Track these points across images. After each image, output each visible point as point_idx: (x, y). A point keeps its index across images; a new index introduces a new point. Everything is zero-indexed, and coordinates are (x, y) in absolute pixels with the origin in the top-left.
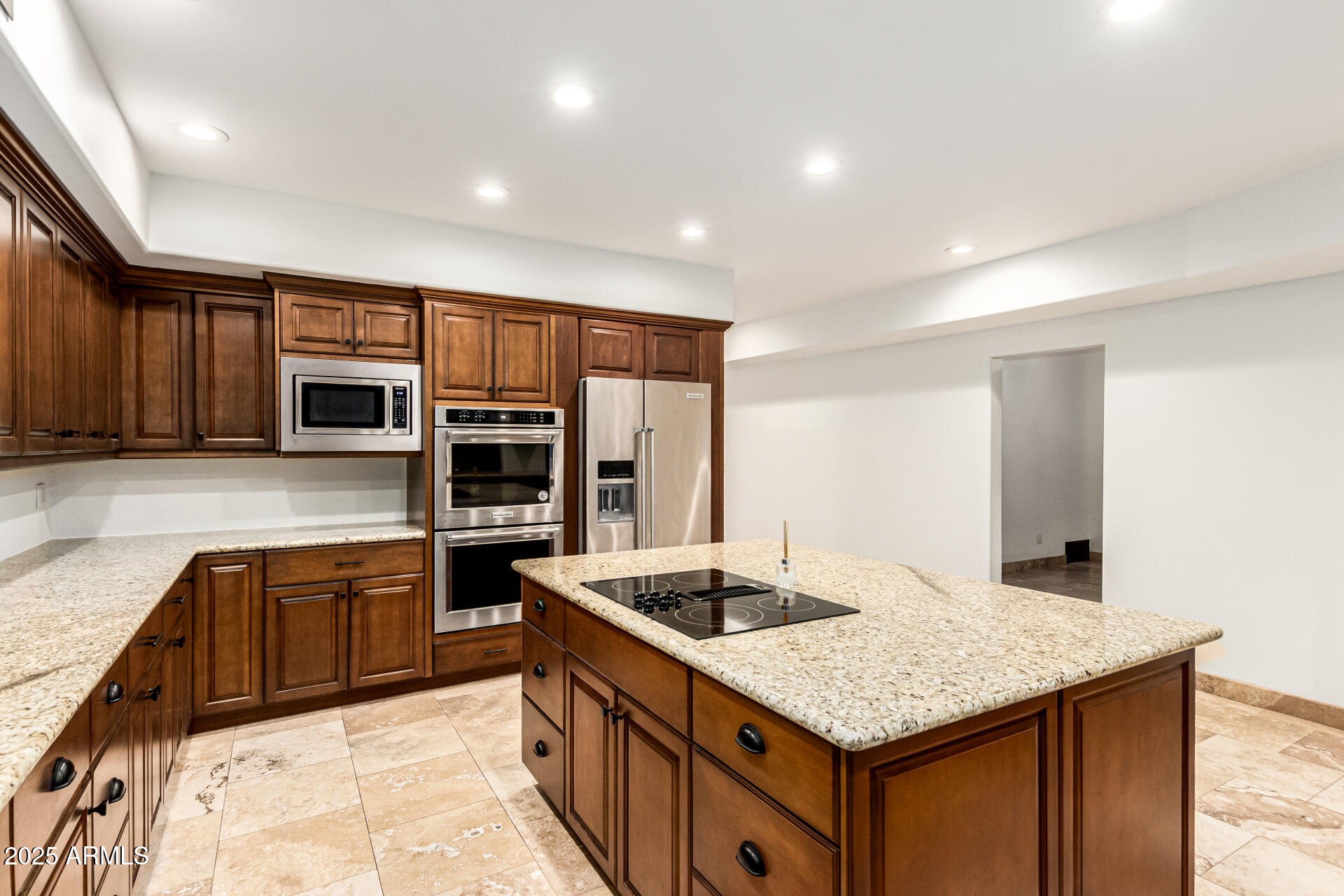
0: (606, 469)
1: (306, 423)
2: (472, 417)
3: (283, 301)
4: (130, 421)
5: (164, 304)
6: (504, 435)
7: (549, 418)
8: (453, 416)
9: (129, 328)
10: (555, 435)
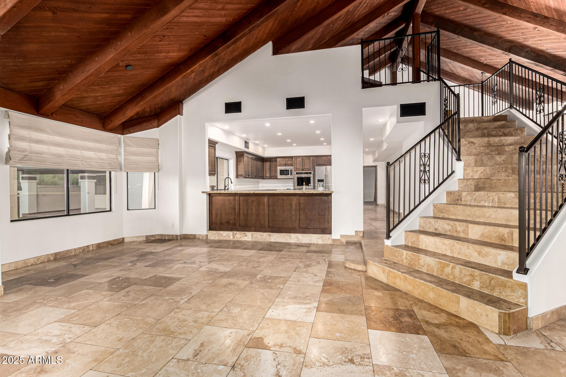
0: (319, 181)
1: (280, 175)
2: (299, 173)
3: (278, 160)
4: (265, 175)
5: (268, 161)
6: (303, 176)
7: (311, 173)
8: (297, 173)
9: (265, 165)
10: (311, 176)
